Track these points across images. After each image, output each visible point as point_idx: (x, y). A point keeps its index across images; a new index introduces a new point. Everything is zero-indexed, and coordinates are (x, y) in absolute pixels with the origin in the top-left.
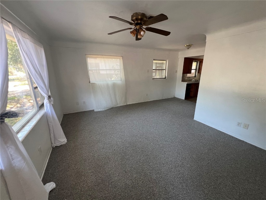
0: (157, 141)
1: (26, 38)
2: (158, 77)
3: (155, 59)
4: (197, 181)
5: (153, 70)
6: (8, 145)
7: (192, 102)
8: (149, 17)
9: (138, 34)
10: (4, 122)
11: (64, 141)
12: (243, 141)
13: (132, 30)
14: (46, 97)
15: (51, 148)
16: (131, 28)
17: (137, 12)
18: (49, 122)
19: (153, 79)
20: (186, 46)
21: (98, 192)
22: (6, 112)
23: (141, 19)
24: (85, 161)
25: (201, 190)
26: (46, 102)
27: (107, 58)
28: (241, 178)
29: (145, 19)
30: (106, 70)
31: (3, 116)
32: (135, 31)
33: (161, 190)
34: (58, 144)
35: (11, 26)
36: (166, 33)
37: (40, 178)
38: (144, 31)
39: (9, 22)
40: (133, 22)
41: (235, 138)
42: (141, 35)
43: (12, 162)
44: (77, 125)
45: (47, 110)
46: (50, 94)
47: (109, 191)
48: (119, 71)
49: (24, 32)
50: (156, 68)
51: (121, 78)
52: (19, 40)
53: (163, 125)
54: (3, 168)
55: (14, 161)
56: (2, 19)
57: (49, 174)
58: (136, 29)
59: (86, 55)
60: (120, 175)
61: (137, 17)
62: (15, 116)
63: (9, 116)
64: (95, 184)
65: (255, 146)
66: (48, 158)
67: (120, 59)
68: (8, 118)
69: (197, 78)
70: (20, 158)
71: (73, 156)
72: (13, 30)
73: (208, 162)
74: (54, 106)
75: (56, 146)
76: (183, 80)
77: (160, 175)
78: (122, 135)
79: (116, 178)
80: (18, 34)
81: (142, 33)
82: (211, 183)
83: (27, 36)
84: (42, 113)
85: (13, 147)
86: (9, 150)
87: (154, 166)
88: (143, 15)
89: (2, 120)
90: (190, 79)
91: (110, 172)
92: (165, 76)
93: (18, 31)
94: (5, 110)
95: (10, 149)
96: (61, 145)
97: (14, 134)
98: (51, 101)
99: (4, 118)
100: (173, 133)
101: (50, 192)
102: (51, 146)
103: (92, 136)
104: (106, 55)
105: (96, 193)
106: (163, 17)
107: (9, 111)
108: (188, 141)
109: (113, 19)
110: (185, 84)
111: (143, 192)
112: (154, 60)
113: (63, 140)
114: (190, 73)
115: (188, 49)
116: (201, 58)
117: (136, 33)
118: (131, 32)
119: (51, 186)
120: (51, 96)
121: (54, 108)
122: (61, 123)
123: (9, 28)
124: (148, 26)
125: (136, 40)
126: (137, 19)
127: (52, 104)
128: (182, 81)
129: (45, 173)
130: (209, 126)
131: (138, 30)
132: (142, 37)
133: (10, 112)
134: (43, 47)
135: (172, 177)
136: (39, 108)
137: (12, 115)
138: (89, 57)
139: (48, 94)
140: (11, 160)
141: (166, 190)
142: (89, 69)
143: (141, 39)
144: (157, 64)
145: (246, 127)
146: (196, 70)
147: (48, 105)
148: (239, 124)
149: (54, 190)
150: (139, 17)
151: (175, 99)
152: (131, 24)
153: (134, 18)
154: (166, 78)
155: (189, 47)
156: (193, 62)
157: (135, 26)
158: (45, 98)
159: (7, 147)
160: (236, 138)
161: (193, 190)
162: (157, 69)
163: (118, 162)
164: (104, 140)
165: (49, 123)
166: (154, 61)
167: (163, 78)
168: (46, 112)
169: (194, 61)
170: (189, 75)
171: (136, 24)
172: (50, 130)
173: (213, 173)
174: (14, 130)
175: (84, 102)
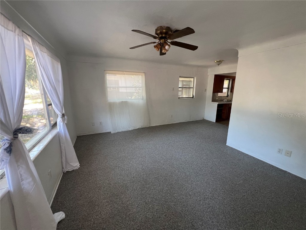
0: (183, 168)
1: (44, 52)
2: (185, 96)
3: (181, 75)
4: (231, 217)
5: (179, 88)
6: (19, 164)
7: (224, 125)
8: (174, 31)
9: (163, 48)
10: (17, 138)
11: (76, 166)
12: (286, 171)
13: (155, 44)
14: (60, 115)
15: (61, 174)
16: (155, 42)
17: (161, 25)
18: (61, 143)
19: (179, 98)
20: (216, 62)
21: (114, 226)
22: (21, 127)
23: (166, 33)
24: (99, 189)
25: (235, 228)
26: (60, 120)
27: (128, 74)
28: (284, 216)
29: (170, 33)
30: (126, 87)
31: (17, 131)
32: (159, 45)
33: (187, 225)
34: (70, 169)
35: (30, 40)
36: (194, 48)
37: (49, 204)
38: (169, 45)
39: (29, 35)
40: (157, 36)
41: (276, 167)
42: (166, 50)
43: (21, 183)
44: (91, 148)
45: (60, 129)
46: (64, 112)
47: (126, 225)
48: (141, 88)
49: (42, 45)
50: (182, 86)
51: (143, 97)
52: (37, 54)
53: (190, 150)
54: (12, 190)
55: (23, 183)
56: (22, 33)
57: (59, 203)
58: (161, 43)
59: (105, 70)
60: (139, 206)
61: (161, 31)
62: (30, 132)
63: (24, 131)
64: (110, 215)
65: (300, 177)
66: (57, 184)
67: (142, 75)
68: (22, 134)
69: (229, 98)
70: (30, 180)
71: (86, 183)
72: (32, 44)
73: (243, 195)
74: (67, 125)
75: (67, 171)
76: (214, 100)
77: (187, 208)
78: (143, 161)
79: (135, 210)
80: (37, 47)
81: (167, 47)
82: (248, 219)
83: (45, 50)
84: (54, 132)
85: (24, 166)
86: (20, 170)
87: (179, 198)
88: (168, 29)
89: (16, 136)
90: (221, 99)
91: (128, 203)
92: (193, 95)
93: (37, 44)
94: (20, 125)
95: (21, 168)
96: (73, 170)
97: (27, 152)
98: (65, 120)
99: (18, 133)
100: (202, 160)
101: (59, 222)
102: (61, 170)
103: (108, 161)
104: (127, 71)
105: (111, 227)
106: (189, 31)
107: (23, 126)
108: (219, 170)
109: (136, 33)
110: (216, 104)
111: (166, 227)
112: (180, 77)
113: (75, 164)
114: (222, 92)
115: (219, 65)
116: (233, 75)
117: (161, 47)
118: (154, 46)
119: (60, 216)
120: (65, 114)
121: (67, 128)
122: (74, 145)
123: (28, 42)
124: (173, 40)
125: (160, 55)
126: (161, 33)
127: (66, 124)
128: (212, 101)
129: (53, 201)
130: (244, 153)
131: (163, 44)
132: (167, 51)
133: (24, 128)
134: (60, 62)
135: (200, 210)
136: (52, 127)
137: (26, 130)
138: (108, 73)
139: (62, 112)
140: (20, 181)
141: (193, 225)
142: (108, 86)
143: (165, 54)
144: (184, 82)
145: (289, 154)
146: (228, 88)
147: (62, 124)
148: (280, 151)
149: (63, 221)
150: (164, 31)
151: (204, 122)
152: (155, 38)
153: (158, 32)
154: (194, 98)
155: (219, 63)
156: (225, 80)
157: (160, 40)
158: (58, 116)
159: (18, 166)
160: (278, 168)
161: (226, 227)
162: (184, 87)
163: (137, 191)
164: (121, 166)
165: (61, 145)
166: (181, 79)
167: (191, 98)
168: (58, 132)
169: (225, 78)
170: (220, 94)
171: (160, 38)
172: (62, 152)
173: (249, 208)
174: (27, 148)
175: (101, 123)
